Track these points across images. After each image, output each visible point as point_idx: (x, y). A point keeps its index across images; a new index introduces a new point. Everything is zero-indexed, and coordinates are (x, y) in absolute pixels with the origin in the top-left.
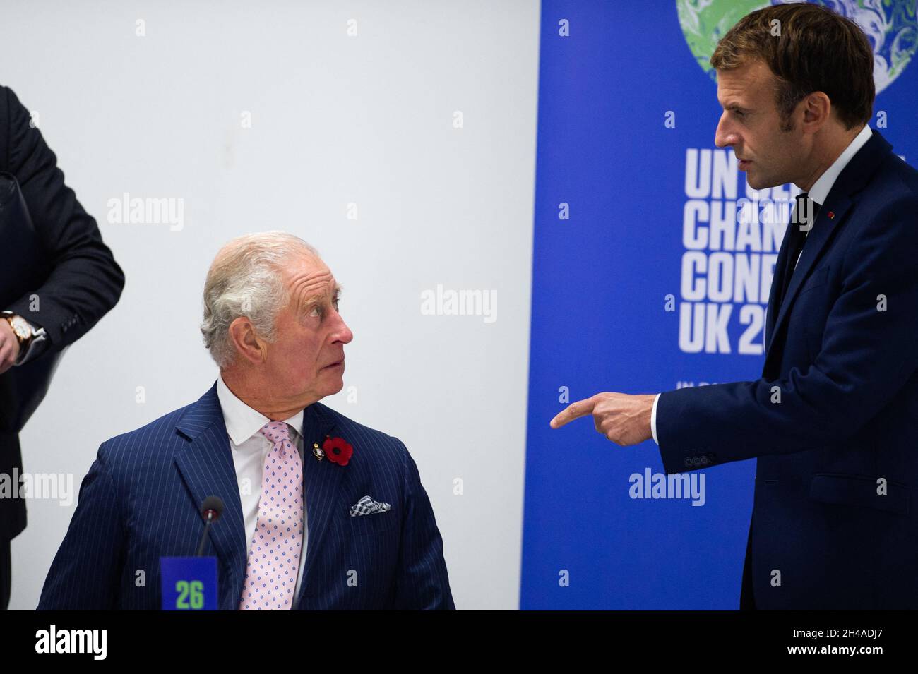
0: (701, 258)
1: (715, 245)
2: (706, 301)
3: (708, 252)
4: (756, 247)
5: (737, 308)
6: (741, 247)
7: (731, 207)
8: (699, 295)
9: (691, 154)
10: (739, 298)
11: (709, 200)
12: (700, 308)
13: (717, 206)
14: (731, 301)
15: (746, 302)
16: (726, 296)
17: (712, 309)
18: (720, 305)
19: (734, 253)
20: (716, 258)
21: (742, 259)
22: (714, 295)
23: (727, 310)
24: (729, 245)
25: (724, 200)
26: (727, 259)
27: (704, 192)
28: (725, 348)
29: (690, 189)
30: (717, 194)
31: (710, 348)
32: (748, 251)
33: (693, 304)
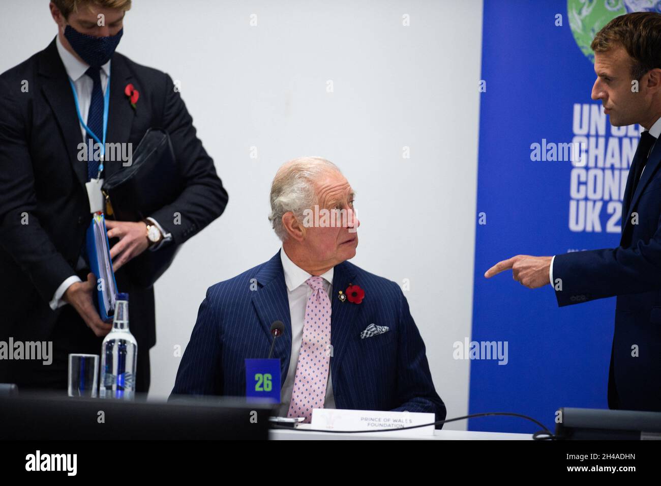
0: (583, 173)
1: (592, 164)
2: (586, 199)
3: (587, 168)
4: (617, 165)
5: (605, 204)
6: (608, 165)
7: (602, 141)
8: (582, 195)
9: (577, 107)
10: (607, 197)
11: (588, 136)
12: (582, 204)
13: (593, 140)
14: (602, 199)
15: (611, 200)
16: (598, 196)
17: (590, 204)
18: (595, 202)
19: (603, 169)
20: (592, 173)
21: (608, 173)
22: (591, 195)
23: (599, 205)
24: (600, 164)
25: (597, 136)
26: (599, 173)
27: (585, 131)
28: (598, 228)
29: (576, 129)
30: (593, 132)
31: (589, 229)
32: (612, 168)
33: (578, 201)
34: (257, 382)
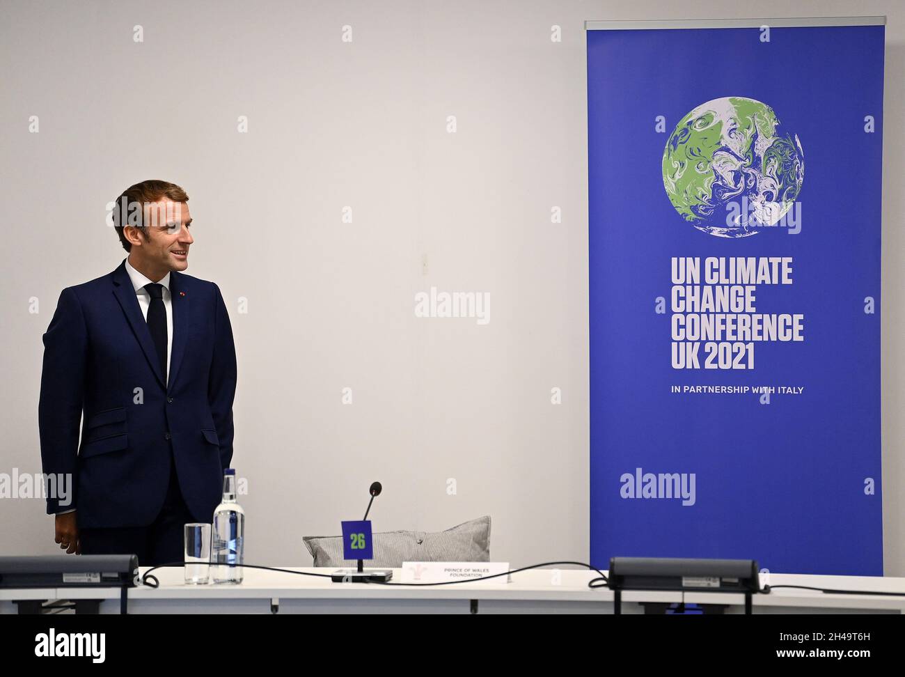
0: (682, 317)
1: (690, 309)
2: (686, 340)
3: (685, 313)
4: (712, 310)
5: (703, 344)
6: (703, 310)
7: (697, 289)
8: (682, 337)
9: (674, 260)
10: (704, 338)
11: (685, 285)
12: (682, 345)
13: (689, 288)
14: (699, 340)
15: (707, 341)
16: (696, 337)
17: (689, 345)
18: (693, 342)
19: (700, 314)
20: (690, 317)
21: (704, 316)
22: (690, 337)
23: (697, 345)
24: (697, 310)
25: (693, 285)
26: (696, 317)
27: (682, 281)
28: (697, 366)
29: (674, 280)
30: (689, 282)
31: (689, 366)
32: (708, 312)
33: (678, 342)
34: (352, 541)
